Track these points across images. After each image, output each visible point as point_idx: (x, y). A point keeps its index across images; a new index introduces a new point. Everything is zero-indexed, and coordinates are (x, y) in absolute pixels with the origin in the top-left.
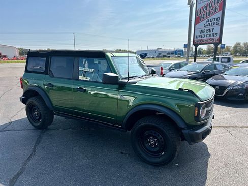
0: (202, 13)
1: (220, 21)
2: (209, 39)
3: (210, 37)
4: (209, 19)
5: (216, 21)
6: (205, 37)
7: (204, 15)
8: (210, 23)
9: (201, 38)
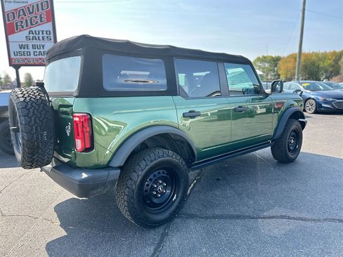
0: (16, 18)
1: (52, 35)
2: (41, 59)
3: (40, 57)
4: (33, 29)
5: (45, 35)
6: (32, 56)
7: (22, 22)
8: (37, 36)
9: (23, 57)
